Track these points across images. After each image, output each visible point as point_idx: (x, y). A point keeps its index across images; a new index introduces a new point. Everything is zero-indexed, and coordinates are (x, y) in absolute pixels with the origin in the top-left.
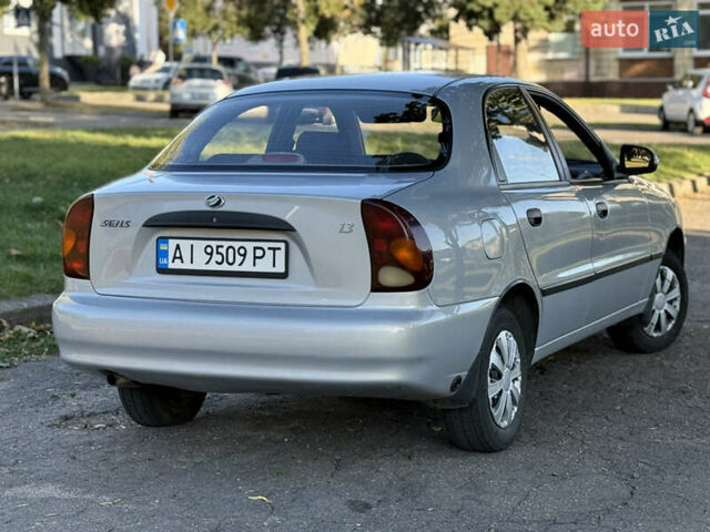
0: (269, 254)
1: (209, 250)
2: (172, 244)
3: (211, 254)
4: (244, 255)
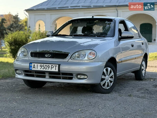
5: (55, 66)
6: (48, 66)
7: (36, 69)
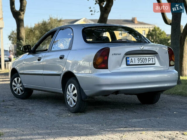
0: (152, 59)
1: (139, 59)
2: (130, 58)
3: (139, 60)
4: (146, 60)
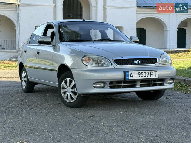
5: (154, 72)
6: (148, 73)
7: (134, 78)
